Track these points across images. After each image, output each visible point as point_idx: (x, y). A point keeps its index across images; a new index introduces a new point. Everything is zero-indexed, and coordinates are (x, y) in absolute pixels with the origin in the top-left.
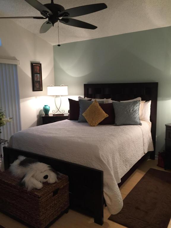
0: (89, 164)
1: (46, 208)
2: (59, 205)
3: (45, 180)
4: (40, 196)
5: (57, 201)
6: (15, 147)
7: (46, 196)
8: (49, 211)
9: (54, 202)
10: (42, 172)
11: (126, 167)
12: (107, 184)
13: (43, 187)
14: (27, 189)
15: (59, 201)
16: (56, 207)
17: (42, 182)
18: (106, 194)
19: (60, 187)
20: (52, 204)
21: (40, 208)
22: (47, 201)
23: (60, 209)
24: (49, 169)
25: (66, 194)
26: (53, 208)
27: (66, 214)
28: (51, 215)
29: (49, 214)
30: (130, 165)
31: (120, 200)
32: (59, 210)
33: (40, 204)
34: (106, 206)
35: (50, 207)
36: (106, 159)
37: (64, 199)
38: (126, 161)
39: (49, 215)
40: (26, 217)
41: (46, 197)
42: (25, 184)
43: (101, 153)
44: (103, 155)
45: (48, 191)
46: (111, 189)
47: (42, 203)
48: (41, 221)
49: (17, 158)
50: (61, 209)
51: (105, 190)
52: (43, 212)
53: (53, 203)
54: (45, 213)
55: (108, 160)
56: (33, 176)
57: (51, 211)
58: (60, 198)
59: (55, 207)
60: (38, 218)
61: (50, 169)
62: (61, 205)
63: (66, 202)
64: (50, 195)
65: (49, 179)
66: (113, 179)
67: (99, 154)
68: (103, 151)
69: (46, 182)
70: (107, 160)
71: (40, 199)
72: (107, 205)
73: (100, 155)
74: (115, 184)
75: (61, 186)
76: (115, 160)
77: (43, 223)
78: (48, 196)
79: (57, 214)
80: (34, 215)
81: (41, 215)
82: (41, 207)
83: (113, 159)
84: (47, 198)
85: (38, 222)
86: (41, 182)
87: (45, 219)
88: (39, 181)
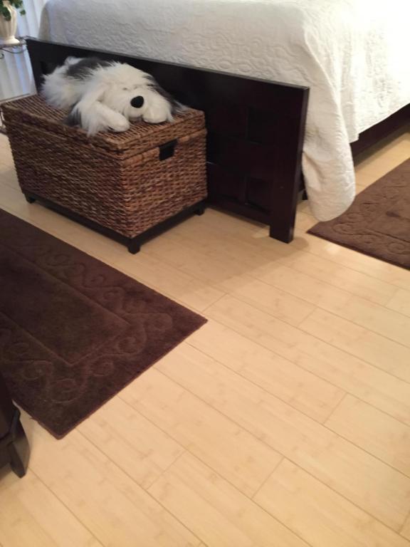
0: (268, 70)
1: (142, 186)
2: (178, 186)
3: (136, 112)
4: (120, 148)
5: (171, 176)
6: (58, 38)
7: (140, 153)
8: (150, 196)
9: (165, 176)
10: (125, 89)
11: (379, 104)
12: (317, 132)
13: (129, 130)
14: (87, 131)
15: (178, 176)
16: (170, 191)
17: (126, 114)
18: (310, 160)
19: (179, 138)
20: (157, 180)
21: (124, 182)
22: (142, 166)
23: (181, 198)
24: (149, 85)
25: (198, 164)
26: (160, 190)
27: (196, 217)
28: (157, 207)
29: (150, 204)
30: (393, 104)
31: (348, 182)
32: (178, 199)
33: (122, 170)
34: (305, 197)
35: (154, 186)
36: (323, 53)
37: (192, 174)
38: (382, 85)
39: (151, 207)
40: (94, 209)
41: (140, 156)
42: (80, 119)
43: (308, 29)
44: (314, 36)
45: (144, 139)
46: (326, 144)
47: (128, 168)
48: (130, 215)
49: (61, 63)
50: (184, 200)
51: (309, 149)
52: (132, 193)
53: (161, 178)
54: (139, 197)
55: (330, 60)
56: (101, 100)
57: (156, 197)
58: (180, 168)
59: (167, 189)
60: (122, 207)
61: (152, 85)
62: (184, 188)
63: (198, 183)
64: (151, 152)
65: (148, 109)
66: (338, 116)
67: (303, 32)
68: (316, 26)
69: (138, 118)
70: (325, 59)
71: (122, 157)
72: (309, 193)
73: (306, 35)
74: (339, 131)
75: (183, 136)
76: (350, 67)
77: (135, 221)
78: (145, 154)
79: (171, 210)
80: (112, 201)
81: (127, 200)
82: (126, 180)
83: (346, 63)
84: (143, 158)
85: (123, 219)
86: (123, 114)
87: (140, 213)
88: (120, 112)
